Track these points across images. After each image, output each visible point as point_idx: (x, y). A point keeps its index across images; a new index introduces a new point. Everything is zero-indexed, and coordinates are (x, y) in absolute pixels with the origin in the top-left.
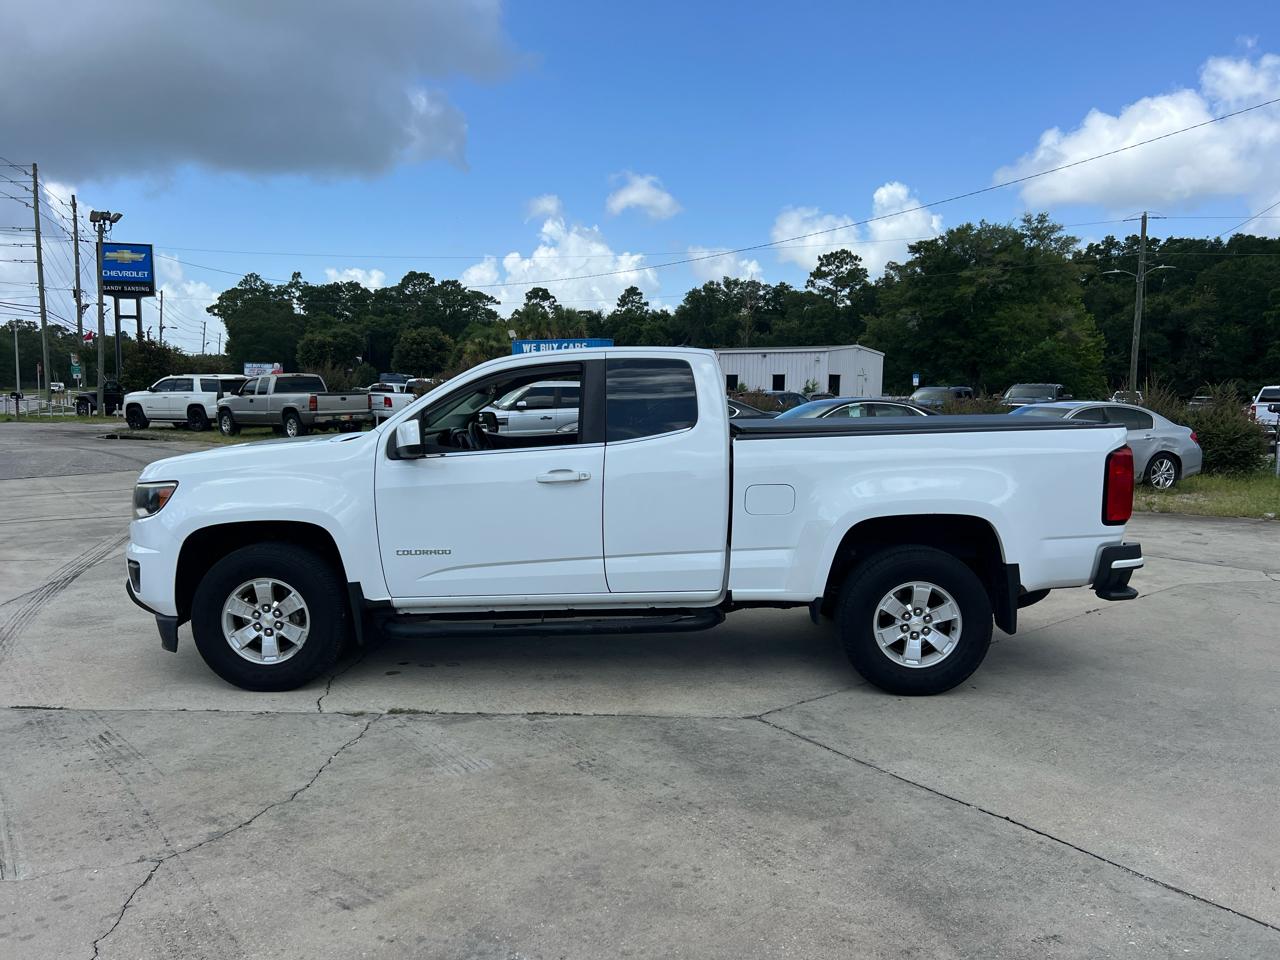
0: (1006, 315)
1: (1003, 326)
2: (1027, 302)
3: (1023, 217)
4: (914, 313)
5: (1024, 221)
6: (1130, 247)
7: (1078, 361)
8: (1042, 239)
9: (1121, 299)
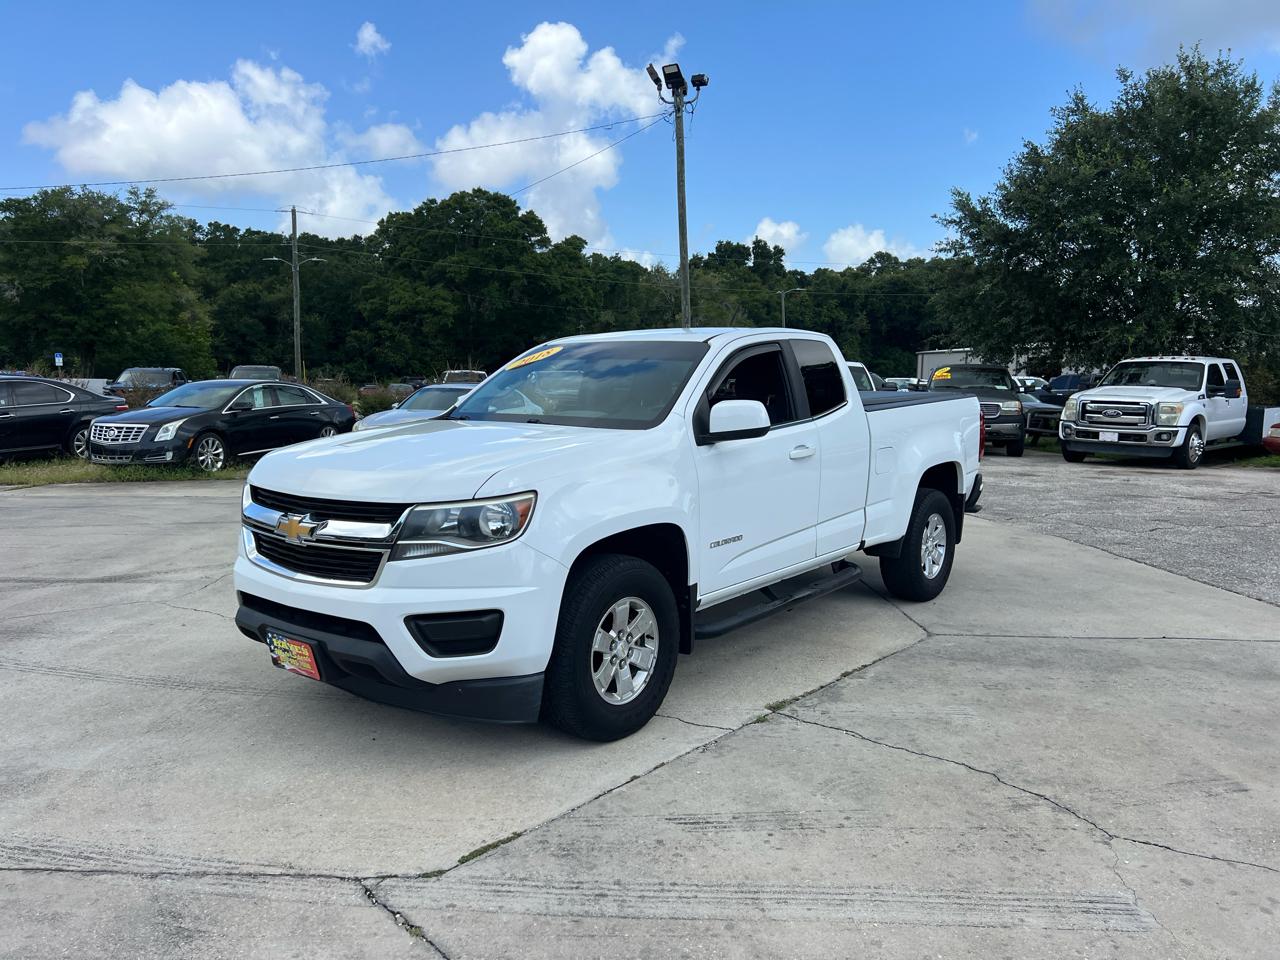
0: (124, 292)
1: (123, 303)
2: (145, 280)
3: (130, 189)
4: (11, 282)
5: (131, 193)
6: (213, 233)
7: (188, 343)
8: (152, 215)
9: (213, 283)
